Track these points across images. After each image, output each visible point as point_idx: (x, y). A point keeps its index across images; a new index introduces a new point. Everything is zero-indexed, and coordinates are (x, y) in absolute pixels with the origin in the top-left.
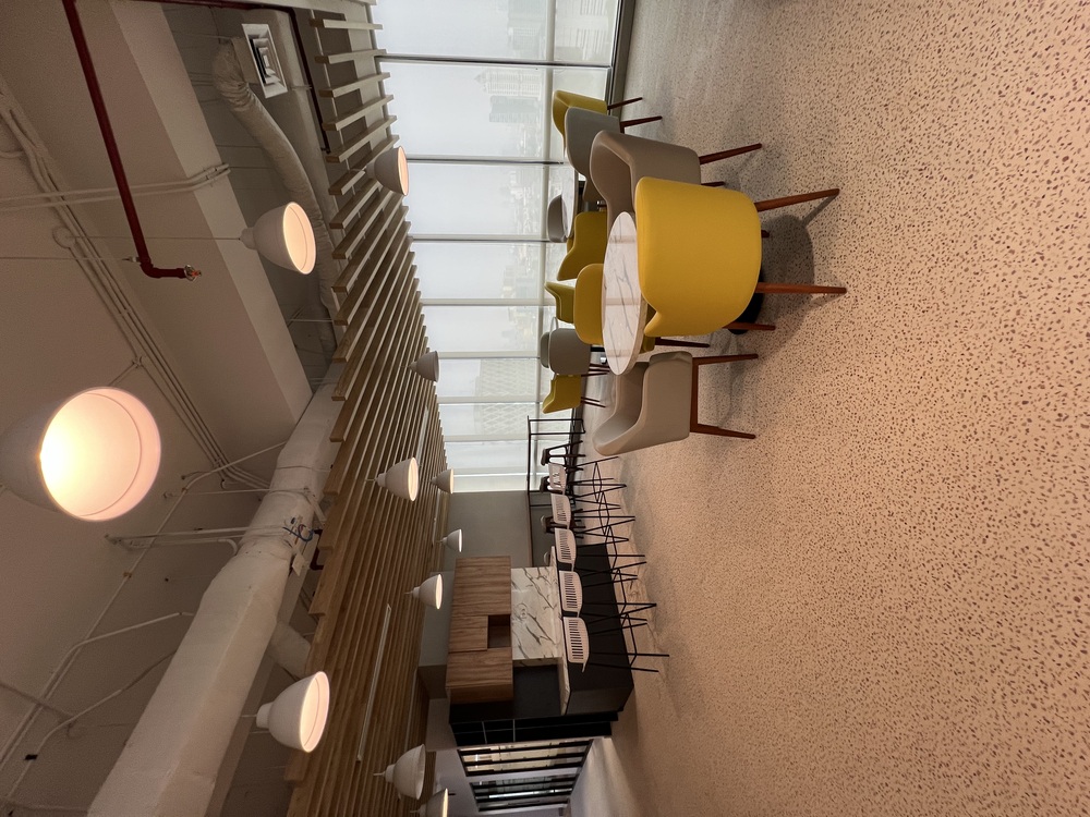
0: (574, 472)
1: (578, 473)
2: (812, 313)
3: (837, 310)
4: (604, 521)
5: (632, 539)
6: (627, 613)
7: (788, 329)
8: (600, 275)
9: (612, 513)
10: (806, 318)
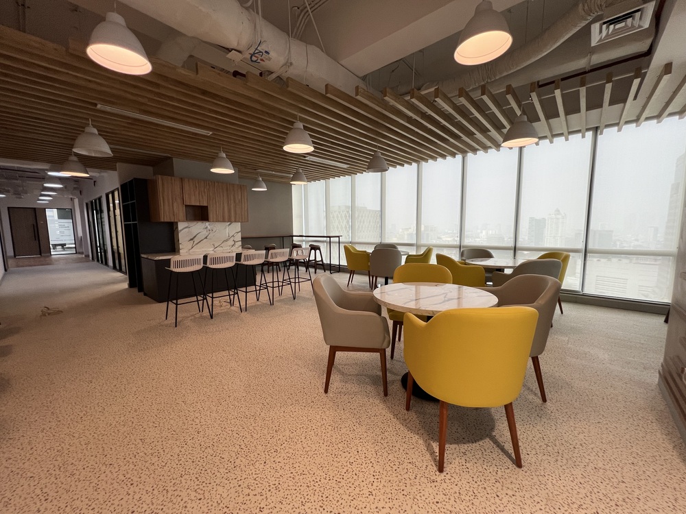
0: (305, 266)
1: (304, 269)
2: (421, 442)
3: (425, 464)
4: (271, 285)
5: (258, 303)
6: (206, 299)
7: (408, 421)
8: (445, 281)
9: (276, 290)
10: (417, 437)
